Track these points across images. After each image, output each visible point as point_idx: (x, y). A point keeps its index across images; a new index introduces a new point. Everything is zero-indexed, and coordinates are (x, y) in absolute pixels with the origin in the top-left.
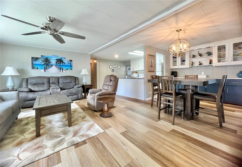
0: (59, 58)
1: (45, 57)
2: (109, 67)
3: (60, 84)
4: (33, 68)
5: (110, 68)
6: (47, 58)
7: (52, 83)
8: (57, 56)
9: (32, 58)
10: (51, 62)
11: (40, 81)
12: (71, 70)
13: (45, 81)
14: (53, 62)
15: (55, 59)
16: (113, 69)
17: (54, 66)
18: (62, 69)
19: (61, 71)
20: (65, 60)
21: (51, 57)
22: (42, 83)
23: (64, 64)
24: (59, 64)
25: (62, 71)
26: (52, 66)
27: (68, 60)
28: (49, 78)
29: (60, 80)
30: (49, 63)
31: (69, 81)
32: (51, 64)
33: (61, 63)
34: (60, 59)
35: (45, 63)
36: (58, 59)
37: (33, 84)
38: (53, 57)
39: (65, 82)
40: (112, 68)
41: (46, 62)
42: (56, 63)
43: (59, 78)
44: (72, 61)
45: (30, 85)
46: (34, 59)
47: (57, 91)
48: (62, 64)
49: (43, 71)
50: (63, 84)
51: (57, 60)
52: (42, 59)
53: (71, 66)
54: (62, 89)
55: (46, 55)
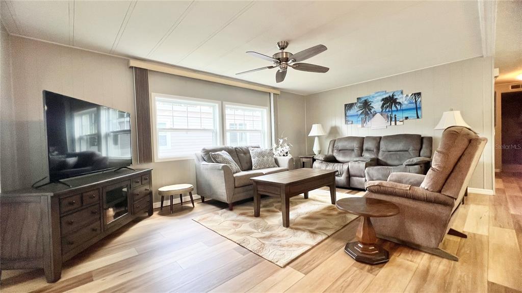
0: (387, 96)
1: (363, 99)
3: (381, 153)
4: (346, 122)
6: (366, 101)
7: (367, 150)
8: (383, 92)
9: (346, 105)
10: (372, 107)
11: (348, 145)
12: (418, 117)
13: (355, 145)
14: (377, 105)
15: (381, 98)
17: (378, 115)
18: (393, 119)
19: (393, 123)
20: (401, 96)
21: (373, 97)
22: (351, 149)
23: (399, 107)
24: (387, 110)
25: (396, 124)
26: (374, 116)
27: (410, 95)
28: (362, 140)
29: (382, 143)
30: (370, 110)
31: (400, 146)
32: (372, 111)
33: (393, 106)
34: (390, 96)
35: (363, 112)
36: (386, 98)
37: (339, 149)
38: (376, 95)
39: (393, 149)
41: (363, 108)
42: (382, 106)
43: (381, 139)
44: (419, 94)
45: (335, 151)
46: (349, 106)
47: (359, 167)
48: (394, 108)
49: (360, 126)
50: (387, 153)
51: (383, 100)
52: (359, 105)
53: (417, 109)
54: (383, 163)
55: (364, 94)
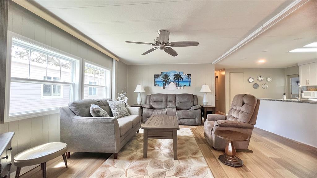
0: (176, 73)
1: (165, 73)
2: (248, 80)
3: (177, 103)
4: (155, 85)
5: (250, 82)
6: (166, 74)
7: (169, 101)
8: (175, 71)
10: (169, 78)
11: (159, 98)
12: (190, 86)
13: (164, 98)
14: (172, 78)
15: (173, 74)
16: (256, 84)
17: (172, 83)
18: (179, 86)
19: (179, 87)
20: (183, 75)
21: (170, 73)
22: (161, 100)
23: (182, 80)
24: (176, 81)
25: (180, 88)
26: (170, 83)
27: (186, 75)
28: (167, 96)
29: (177, 98)
30: (168, 79)
31: (186, 100)
32: (169, 80)
33: (179, 79)
34: (178, 74)
35: (164, 80)
36: (176, 74)
37: (154, 100)
38: (171, 72)
39: (182, 101)
40: (253, 82)
41: (165, 78)
42: (174, 79)
43: (176, 95)
44: (190, 75)
45: (152, 102)
46: (156, 76)
47: (172, 111)
48: (179, 80)
49: (163, 88)
50: (180, 103)
51: (174, 75)
52: (162, 76)
53: (189, 82)
54: (179, 109)
55: (165, 71)
